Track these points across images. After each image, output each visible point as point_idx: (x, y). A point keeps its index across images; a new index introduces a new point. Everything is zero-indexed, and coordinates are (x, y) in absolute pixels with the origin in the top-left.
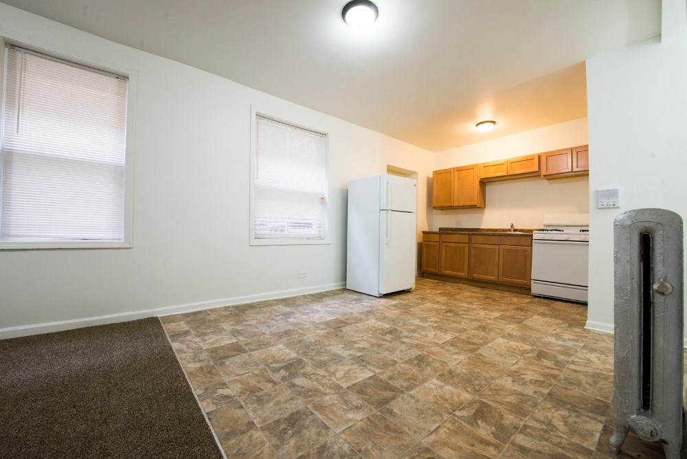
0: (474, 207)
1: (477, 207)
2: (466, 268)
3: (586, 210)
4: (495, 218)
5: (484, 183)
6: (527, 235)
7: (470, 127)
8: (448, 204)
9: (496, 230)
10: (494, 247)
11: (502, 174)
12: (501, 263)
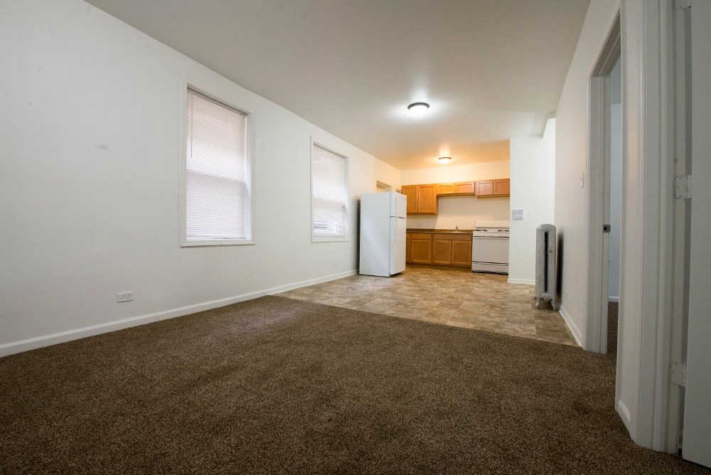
0: (433, 214)
1: (433, 215)
2: (430, 257)
3: (508, 219)
4: (445, 222)
5: (439, 197)
6: (469, 234)
7: (435, 160)
8: (414, 211)
9: (446, 230)
10: (449, 241)
11: (452, 192)
12: (453, 252)
